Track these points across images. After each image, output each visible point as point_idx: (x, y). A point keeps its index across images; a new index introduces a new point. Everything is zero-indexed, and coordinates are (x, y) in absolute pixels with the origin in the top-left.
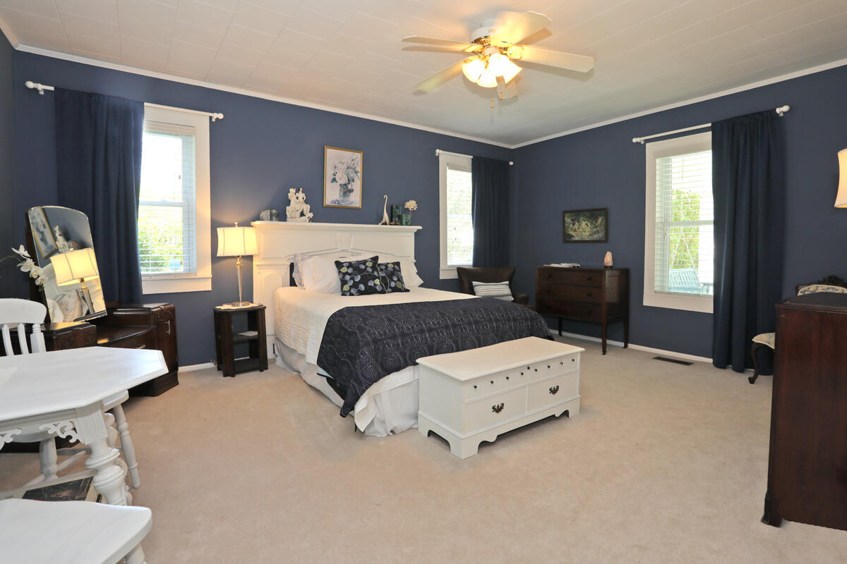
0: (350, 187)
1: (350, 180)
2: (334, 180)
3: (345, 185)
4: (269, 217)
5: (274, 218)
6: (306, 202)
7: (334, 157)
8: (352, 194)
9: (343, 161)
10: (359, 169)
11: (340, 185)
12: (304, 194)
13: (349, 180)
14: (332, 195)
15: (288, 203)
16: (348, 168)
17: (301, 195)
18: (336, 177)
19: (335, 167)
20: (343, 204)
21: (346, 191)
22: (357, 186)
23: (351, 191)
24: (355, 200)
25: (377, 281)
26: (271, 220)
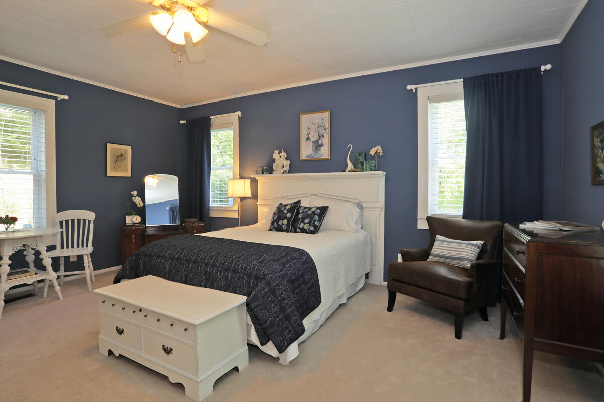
0: (320, 142)
1: (321, 136)
2: (308, 139)
3: (317, 141)
4: (261, 172)
5: (264, 172)
6: (287, 159)
7: (307, 120)
8: (322, 148)
9: (314, 122)
10: (327, 125)
11: (313, 142)
12: (285, 153)
13: (319, 137)
14: (306, 151)
15: (274, 161)
16: (318, 127)
17: (284, 154)
18: (310, 136)
19: (308, 128)
20: (315, 157)
21: (317, 146)
22: (326, 141)
23: (321, 145)
24: (325, 153)
25: (285, 222)
26: (263, 174)
